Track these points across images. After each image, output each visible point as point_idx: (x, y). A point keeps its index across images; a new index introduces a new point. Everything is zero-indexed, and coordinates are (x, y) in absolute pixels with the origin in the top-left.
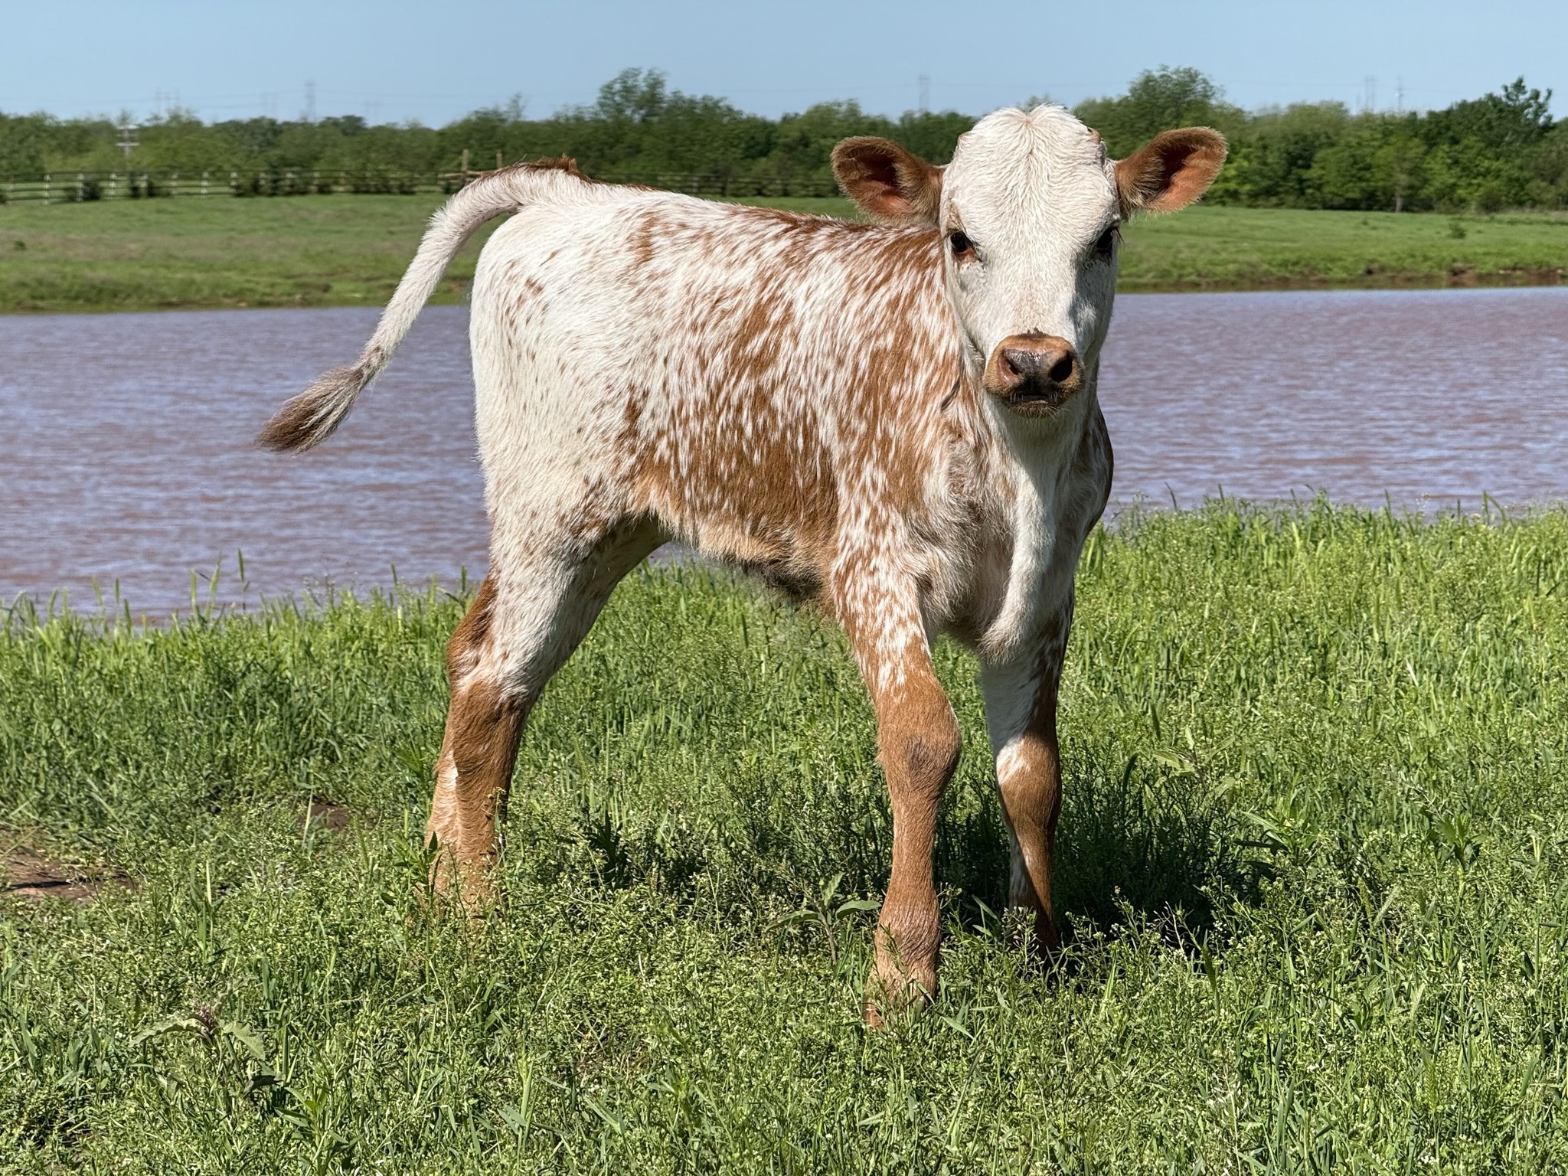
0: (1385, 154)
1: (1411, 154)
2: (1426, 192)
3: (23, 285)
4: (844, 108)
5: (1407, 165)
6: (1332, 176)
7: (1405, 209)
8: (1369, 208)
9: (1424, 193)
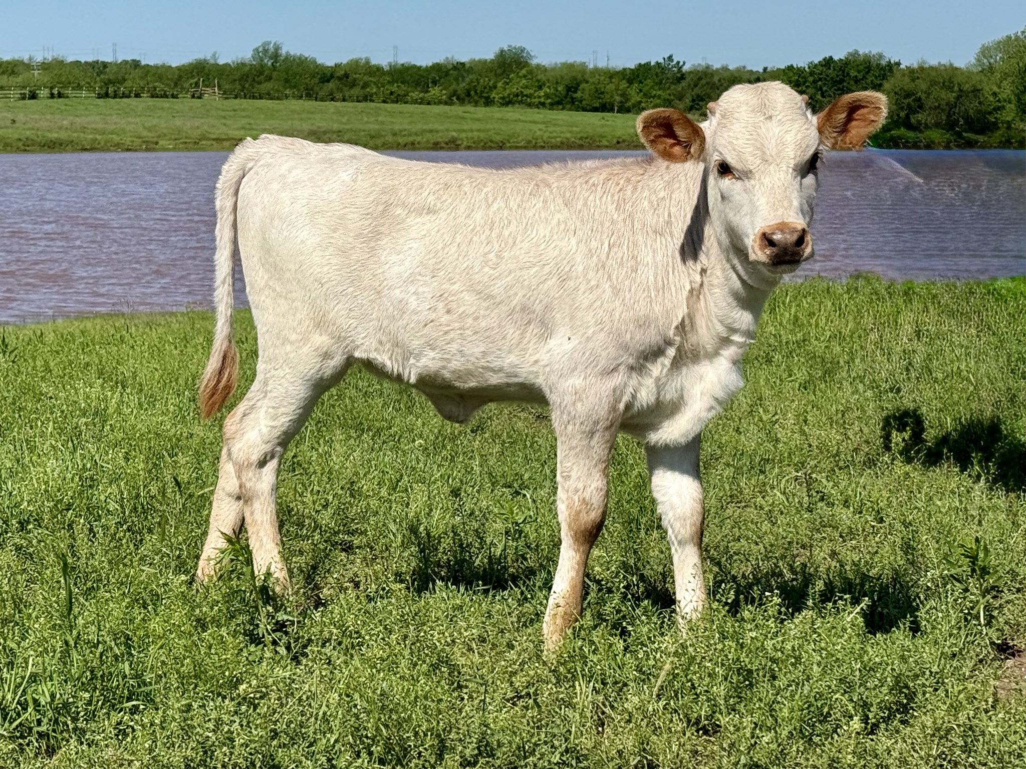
0: (611, 87)
1: (621, 87)
2: (629, 104)
3: (20, 140)
4: (363, 61)
5: (619, 92)
6: (586, 96)
7: (618, 112)
8: (603, 111)
9: (627, 105)
